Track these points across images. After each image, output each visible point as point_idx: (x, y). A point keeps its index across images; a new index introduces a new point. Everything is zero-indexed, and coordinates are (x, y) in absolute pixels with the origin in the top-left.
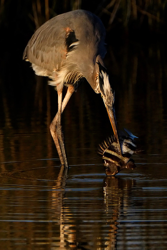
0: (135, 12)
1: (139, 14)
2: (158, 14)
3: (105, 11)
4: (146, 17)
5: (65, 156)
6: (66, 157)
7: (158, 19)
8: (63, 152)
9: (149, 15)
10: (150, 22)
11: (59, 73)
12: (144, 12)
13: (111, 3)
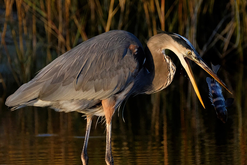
3: (220, 37)
13: (226, 29)
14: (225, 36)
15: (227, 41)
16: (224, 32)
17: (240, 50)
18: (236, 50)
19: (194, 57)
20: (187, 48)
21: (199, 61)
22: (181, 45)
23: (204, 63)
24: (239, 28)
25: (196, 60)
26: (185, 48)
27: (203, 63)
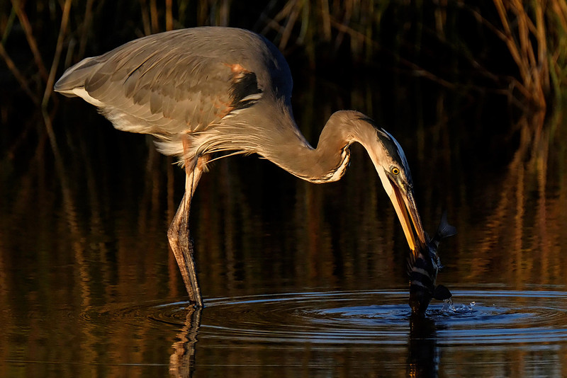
0: (327, 28)
1: (335, 31)
2: (369, 32)
3: (273, 24)
4: (347, 38)
5: (196, 285)
6: (199, 286)
7: (369, 41)
8: (192, 278)
9: (352, 33)
10: (355, 45)
11: (195, 138)
12: (343, 28)
13: (284, 10)
14: (283, 22)
15: (286, 32)
16: (279, 16)
17: (310, 49)
18: (302, 48)
19: (401, 180)
20: (393, 160)
21: (408, 192)
22: (386, 151)
23: (415, 200)
24: (306, 13)
25: (402, 186)
26: (391, 159)
27: (413, 199)
